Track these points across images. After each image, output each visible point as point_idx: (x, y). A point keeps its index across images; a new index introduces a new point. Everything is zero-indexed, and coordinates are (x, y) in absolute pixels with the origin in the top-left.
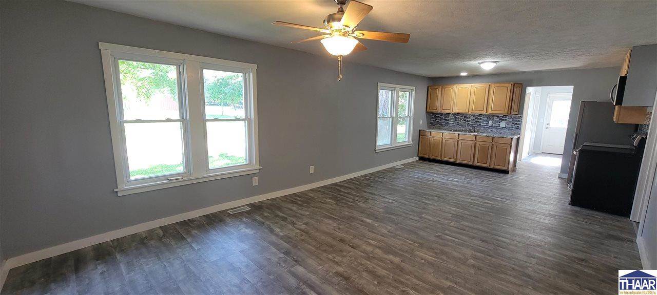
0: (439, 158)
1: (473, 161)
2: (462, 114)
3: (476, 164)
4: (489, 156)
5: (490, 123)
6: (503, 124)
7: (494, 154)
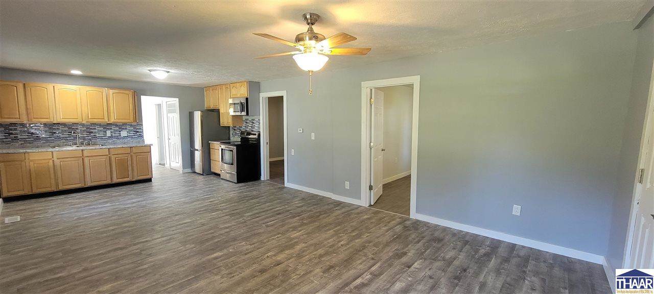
0: (54, 189)
1: (111, 179)
2: (64, 125)
3: (115, 180)
4: (130, 168)
5: (109, 133)
6: (124, 133)
7: (135, 165)
